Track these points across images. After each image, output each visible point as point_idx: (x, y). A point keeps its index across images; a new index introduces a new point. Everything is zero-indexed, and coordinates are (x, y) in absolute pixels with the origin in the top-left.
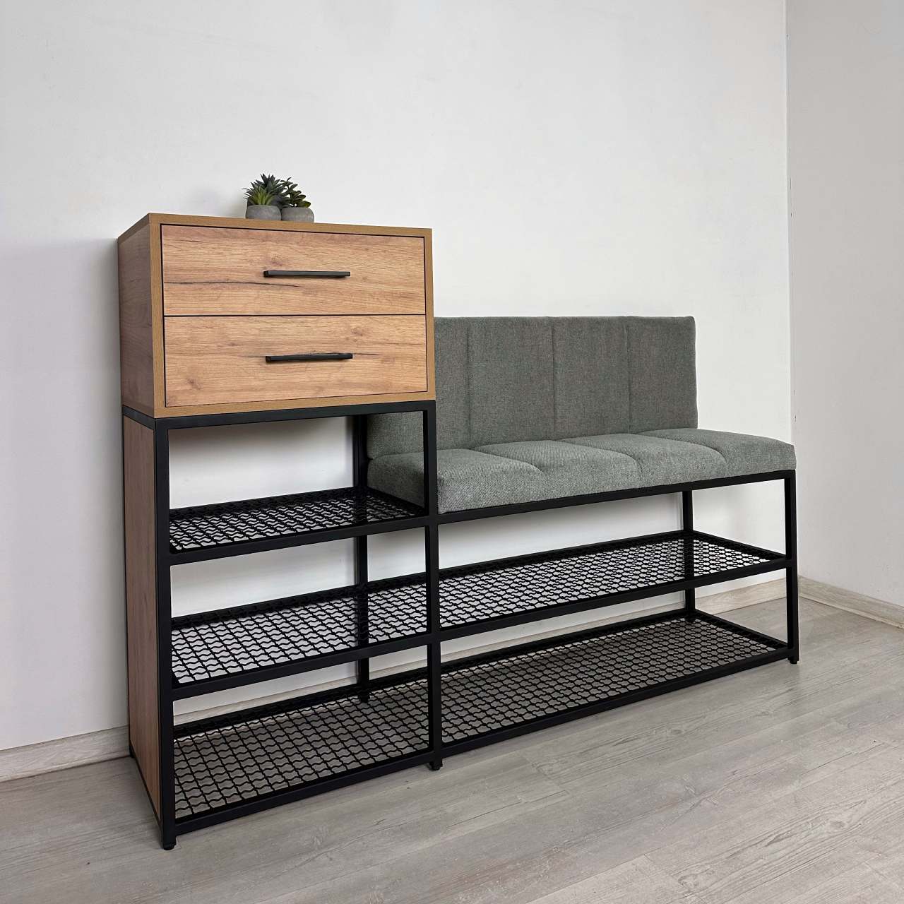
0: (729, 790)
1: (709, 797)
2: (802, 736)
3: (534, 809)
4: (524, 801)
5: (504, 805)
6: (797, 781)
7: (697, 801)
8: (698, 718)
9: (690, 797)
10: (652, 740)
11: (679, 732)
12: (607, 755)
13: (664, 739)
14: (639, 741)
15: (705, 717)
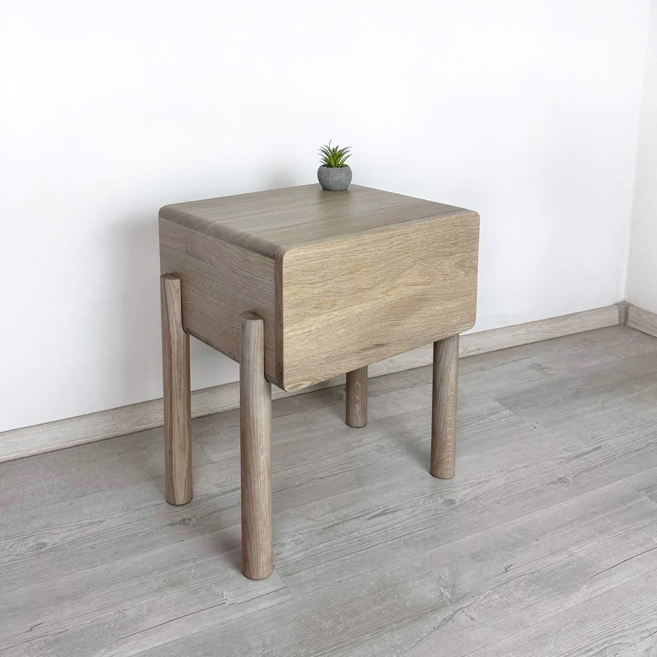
0: (497, 596)
1: (468, 606)
2: (602, 516)
3: (238, 615)
4: (230, 601)
5: (202, 608)
6: (585, 586)
7: (451, 613)
8: (479, 483)
9: (443, 606)
10: (417, 513)
11: (452, 502)
12: (355, 534)
13: (432, 512)
14: (401, 513)
15: (488, 482)
